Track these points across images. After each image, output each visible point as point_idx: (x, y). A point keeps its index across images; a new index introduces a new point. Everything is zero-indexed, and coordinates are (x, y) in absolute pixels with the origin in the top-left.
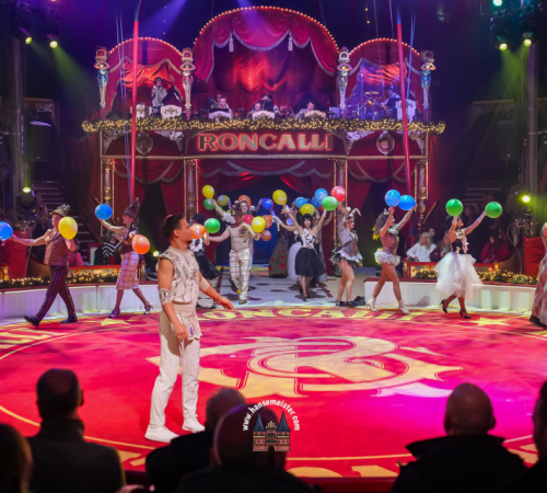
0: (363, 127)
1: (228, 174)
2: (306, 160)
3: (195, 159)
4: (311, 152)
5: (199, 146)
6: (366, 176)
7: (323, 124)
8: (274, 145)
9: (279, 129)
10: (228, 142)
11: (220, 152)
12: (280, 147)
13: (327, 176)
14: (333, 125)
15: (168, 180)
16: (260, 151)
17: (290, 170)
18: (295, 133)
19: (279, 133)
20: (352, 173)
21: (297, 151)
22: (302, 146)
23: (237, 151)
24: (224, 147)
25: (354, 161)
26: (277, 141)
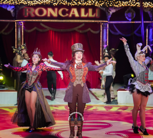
0: (117, 4)
1: (41, 30)
2: (85, 23)
3: (22, 22)
4: (88, 18)
5: (24, 15)
6: (119, 32)
7: (95, 2)
8: (67, 15)
9: (70, 5)
10: (41, 12)
11: (36, 17)
12: (70, 16)
13: (97, 32)
14: (100, 3)
15: (6, 34)
16: (59, 17)
17: (76, 29)
18: (79, 8)
19: (70, 8)
20: (111, 31)
21: (80, 18)
22: (83, 15)
23: (46, 17)
24: (38, 15)
25: (112, 24)
26: (69, 12)
